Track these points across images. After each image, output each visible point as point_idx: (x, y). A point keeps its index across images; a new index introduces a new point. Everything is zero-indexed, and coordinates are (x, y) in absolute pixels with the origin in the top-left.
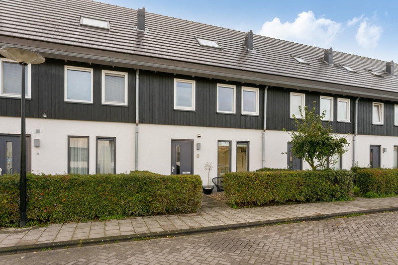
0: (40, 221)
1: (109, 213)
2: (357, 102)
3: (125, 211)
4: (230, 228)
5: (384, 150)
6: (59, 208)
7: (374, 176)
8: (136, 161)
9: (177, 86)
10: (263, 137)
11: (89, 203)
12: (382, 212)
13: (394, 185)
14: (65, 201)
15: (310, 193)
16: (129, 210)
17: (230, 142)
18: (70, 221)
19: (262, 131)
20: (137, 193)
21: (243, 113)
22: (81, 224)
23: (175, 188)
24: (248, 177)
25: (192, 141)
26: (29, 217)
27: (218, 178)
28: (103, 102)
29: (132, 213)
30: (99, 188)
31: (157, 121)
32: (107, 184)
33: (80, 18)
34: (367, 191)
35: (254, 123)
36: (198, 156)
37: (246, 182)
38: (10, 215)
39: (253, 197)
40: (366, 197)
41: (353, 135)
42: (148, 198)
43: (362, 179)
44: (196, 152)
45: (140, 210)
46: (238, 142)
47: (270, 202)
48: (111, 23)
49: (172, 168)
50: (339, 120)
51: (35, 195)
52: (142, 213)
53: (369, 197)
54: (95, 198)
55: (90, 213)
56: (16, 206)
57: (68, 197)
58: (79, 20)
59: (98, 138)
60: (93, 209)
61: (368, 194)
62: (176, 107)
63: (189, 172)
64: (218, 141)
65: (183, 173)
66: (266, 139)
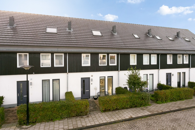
0: (33, 122)
1: (56, 118)
2: (160, 56)
3: (61, 117)
4: (96, 126)
5: (173, 75)
6: (39, 118)
7: (160, 95)
8: (67, 88)
10: (118, 74)
11: (49, 115)
12: (156, 115)
13: (169, 97)
14: (41, 115)
15: (132, 104)
16: (63, 117)
17: (105, 77)
18: (43, 121)
19: (118, 71)
20: (66, 110)
21: (110, 65)
22: (47, 123)
23: (79, 107)
24: (107, 101)
25: (89, 78)
26: (30, 121)
27: (100, 92)
28: (55, 66)
29: (64, 117)
30: (52, 110)
31: (75, 71)
32: (55, 108)
33: (46, 28)
34: (158, 100)
35: (115, 69)
36: (92, 84)
37: (106, 103)
38: (24, 121)
39: (109, 108)
40: (157, 103)
41: (158, 70)
42: (69, 112)
43: (156, 95)
44: (91, 82)
45: (67, 116)
46: (108, 77)
47: (115, 109)
48: (58, 28)
49: (81, 89)
50: (152, 64)
51: (31, 114)
52: (68, 117)
53: (158, 103)
54: (51, 113)
55: (50, 119)
56: (26, 118)
57: (42, 114)
58: (46, 30)
59: (53, 80)
60: (50, 117)
61: (158, 102)
62: (83, 65)
63: (88, 91)
64: (100, 77)
65: (86, 91)
66: (119, 75)
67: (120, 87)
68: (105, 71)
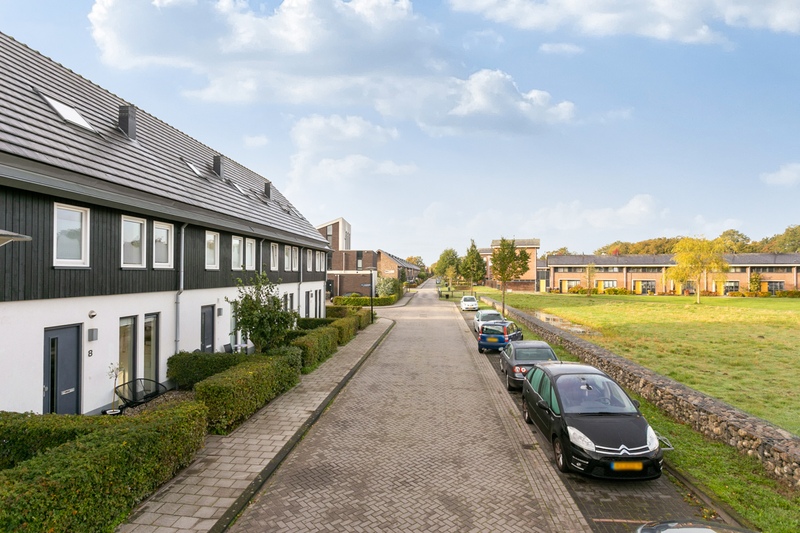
9: (58, 218)
10: (177, 303)
17: (135, 318)
19: (178, 292)
21: (156, 265)
24: (240, 386)
25: (78, 327)
31: (21, 294)
35: (167, 282)
36: (90, 353)
44: (86, 346)
46: (146, 316)
62: (57, 262)
63: (72, 390)
64: (121, 318)
65: (64, 393)
66: (181, 305)
67: (181, 353)
68: (139, 292)
